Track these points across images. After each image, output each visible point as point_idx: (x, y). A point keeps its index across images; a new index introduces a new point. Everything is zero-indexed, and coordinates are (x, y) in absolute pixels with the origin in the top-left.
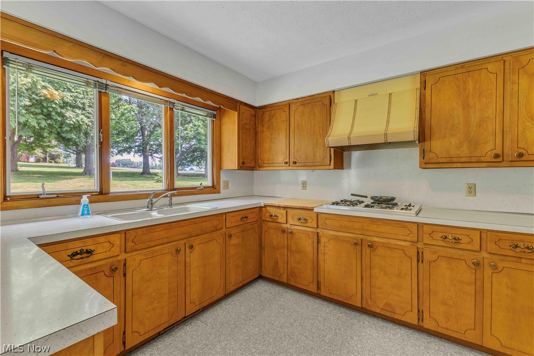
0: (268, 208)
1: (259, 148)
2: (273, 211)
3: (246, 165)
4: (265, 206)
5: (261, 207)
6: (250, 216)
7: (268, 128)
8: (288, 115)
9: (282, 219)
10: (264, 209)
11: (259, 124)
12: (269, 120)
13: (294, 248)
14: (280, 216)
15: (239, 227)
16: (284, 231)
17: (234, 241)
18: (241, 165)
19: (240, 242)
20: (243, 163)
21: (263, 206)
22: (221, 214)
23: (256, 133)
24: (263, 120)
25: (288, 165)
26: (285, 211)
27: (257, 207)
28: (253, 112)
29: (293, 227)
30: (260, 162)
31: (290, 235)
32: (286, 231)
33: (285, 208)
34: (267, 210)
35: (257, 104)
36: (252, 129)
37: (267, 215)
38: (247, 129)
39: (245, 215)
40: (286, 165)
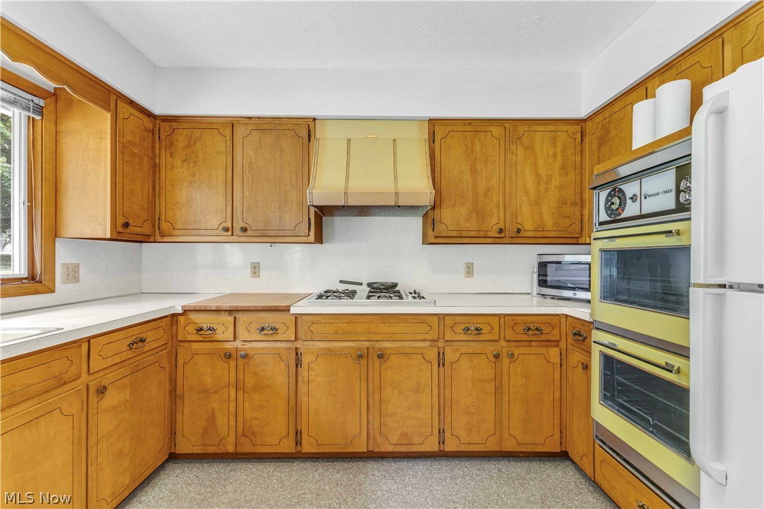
0: (193, 316)
1: (163, 198)
2: (204, 320)
3: (131, 229)
4: (186, 312)
5: (174, 315)
6: (150, 336)
7: (184, 161)
8: (229, 143)
9: (224, 333)
10: (182, 319)
11: (163, 152)
12: (188, 146)
13: (250, 383)
14: (220, 329)
15: (124, 364)
16: (228, 356)
17: (112, 398)
18: (120, 229)
19: (128, 397)
20: (126, 225)
21: (181, 312)
22: (76, 343)
23: (155, 168)
24: (171, 144)
25: (230, 233)
26: (231, 319)
27: (166, 317)
28: (147, 122)
29: (248, 345)
30: (164, 225)
31: (241, 362)
32: (234, 355)
33: (230, 311)
34: (190, 319)
35: (158, 110)
36: (146, 159)
37: (191, 329)
38: (133, 154)
39: (140, 336)
40: (225, 233)
